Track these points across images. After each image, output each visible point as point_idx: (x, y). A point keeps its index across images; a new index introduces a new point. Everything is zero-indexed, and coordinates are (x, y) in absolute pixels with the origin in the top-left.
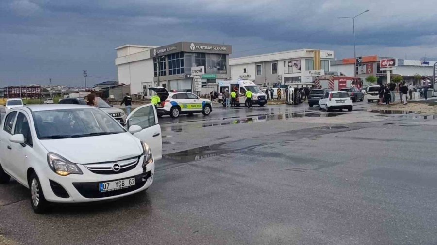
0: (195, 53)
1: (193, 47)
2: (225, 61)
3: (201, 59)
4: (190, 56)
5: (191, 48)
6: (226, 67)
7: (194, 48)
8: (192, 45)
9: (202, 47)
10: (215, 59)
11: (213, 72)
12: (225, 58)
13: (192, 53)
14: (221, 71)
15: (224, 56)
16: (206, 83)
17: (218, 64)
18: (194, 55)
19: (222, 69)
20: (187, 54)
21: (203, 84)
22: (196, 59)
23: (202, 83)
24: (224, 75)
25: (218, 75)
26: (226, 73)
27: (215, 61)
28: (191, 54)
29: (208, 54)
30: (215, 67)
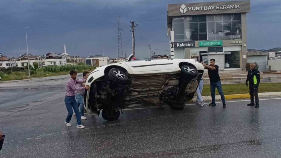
0: (190, 16)
1: (183, 9)
2: (240, 23)
3: (199, 23)
4: (182, 21)
5: (181, 11)
6: (240, 31)
7: (185, 10)
8: (183, 6)
9: (198, 8)
10: (222, 21)
11: (219, 39)
12: (240, 19)
13: (185, 16)
14: (232, 37)
15: (238, 16)
16: (206, 52)
17: (228, 27)
18: (188, 19)
19: (234, 34)
20: (177, 19)
21: (201, 54)
22: (190, 23)
23: (201, 52)
24: (236, 41)
25: (226, 42)
26: (241, 38)
27: (222, 24)
28: (183, 18)
29: (209, 15)
30: (221, 32)
